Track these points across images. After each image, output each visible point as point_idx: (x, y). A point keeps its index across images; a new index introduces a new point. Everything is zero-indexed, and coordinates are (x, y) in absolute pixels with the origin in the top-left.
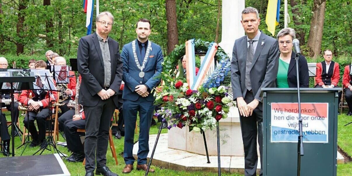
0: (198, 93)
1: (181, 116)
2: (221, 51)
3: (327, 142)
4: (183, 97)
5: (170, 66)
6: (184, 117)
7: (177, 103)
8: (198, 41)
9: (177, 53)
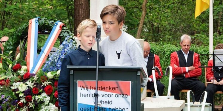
0: (36, 76)
1: (17, 102)
2: (65, 32)
4: (19, 81)
5: (11, 47)
6: (20, 103)
7: (13, 88)
8: (43, 21)
9: (20, 33)
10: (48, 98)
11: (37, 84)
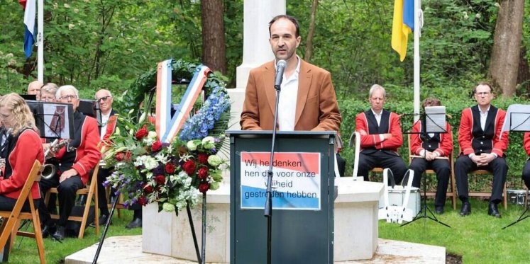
0: (170, 146)
1: (142, 185)
2: (213, 80)
3: (319, 208)
4: (146, 154)
5: (132, 104)
6: (147, 186)
7: (136, 164)
8: (179, 63)
9: (144, 82)
10: (189, 180)
11: (172, 158)
